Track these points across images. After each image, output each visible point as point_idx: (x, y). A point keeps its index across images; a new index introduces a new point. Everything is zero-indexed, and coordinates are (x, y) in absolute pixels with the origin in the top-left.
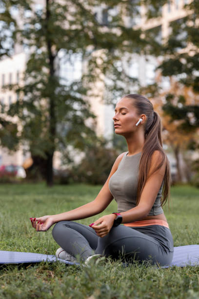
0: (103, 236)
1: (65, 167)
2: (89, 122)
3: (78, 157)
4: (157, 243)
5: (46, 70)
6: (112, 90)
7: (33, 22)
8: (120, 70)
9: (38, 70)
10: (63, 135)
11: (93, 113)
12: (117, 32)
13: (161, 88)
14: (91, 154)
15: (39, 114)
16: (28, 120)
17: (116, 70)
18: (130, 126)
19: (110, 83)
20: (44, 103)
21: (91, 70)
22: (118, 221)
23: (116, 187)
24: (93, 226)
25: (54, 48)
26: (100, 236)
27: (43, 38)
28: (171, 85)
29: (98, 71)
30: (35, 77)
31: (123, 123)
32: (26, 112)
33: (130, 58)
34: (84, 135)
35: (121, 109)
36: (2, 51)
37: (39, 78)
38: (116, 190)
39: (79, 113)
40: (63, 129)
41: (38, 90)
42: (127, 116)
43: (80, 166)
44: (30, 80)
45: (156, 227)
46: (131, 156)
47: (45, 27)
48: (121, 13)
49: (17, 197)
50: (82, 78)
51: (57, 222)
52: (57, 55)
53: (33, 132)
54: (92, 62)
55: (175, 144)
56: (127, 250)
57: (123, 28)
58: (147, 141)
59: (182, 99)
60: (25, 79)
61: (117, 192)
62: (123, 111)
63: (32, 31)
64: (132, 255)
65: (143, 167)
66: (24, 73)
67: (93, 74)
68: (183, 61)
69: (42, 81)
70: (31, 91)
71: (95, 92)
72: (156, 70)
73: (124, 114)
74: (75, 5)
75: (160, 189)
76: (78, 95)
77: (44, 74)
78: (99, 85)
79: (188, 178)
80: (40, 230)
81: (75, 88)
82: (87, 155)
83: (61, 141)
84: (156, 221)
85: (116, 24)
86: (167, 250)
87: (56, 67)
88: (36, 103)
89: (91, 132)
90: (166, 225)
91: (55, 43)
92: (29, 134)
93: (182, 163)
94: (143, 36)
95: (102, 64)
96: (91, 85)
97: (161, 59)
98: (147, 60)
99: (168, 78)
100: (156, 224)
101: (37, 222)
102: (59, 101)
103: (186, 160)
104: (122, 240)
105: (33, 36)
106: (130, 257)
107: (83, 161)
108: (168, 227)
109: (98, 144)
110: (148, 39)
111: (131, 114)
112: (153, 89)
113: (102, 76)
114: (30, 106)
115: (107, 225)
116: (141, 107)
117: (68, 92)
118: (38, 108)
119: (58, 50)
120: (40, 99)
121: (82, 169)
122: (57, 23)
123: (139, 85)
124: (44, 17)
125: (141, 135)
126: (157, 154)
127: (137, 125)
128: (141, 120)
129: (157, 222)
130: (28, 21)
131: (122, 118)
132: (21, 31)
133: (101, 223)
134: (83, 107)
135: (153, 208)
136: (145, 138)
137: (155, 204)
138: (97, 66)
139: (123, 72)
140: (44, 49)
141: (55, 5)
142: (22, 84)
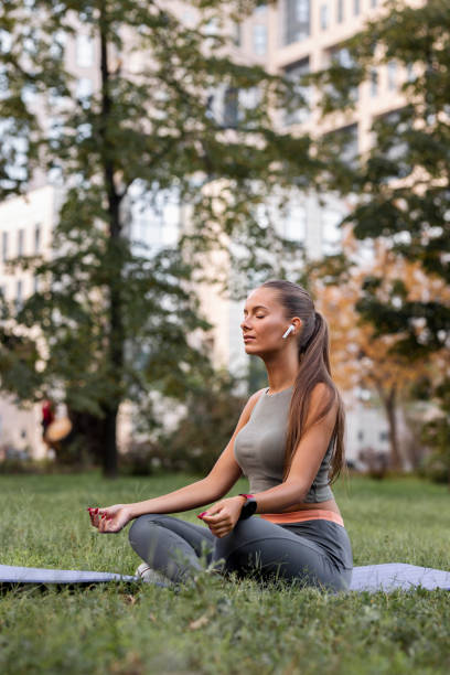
0: (222, 535)
1: (142, 438)
2: (195, 339)
3: (172, 415)
4: (321, 551)
5: (101, 225)
6: (245, 269)
7: (74, 122)
8: (263, 223)
9: (85, 224)
10: (138, 366)
11: (205, 317)
12: (257, 142)
13: (354, 264)
14: (201, 408)
15: (86, 320)
16: (62, 334)
17: (253, 226)
18: (273, 340)
19: (241, 253)
20: (97, 297)
21: (202, 226)
22: (249, 509)
23: (246, 450)
24: (205, 517)
25: (118, 177)
26: (218, 535)
27: (94, 157)
28: (377, 256)
29: (216, 227)
30: (79, 241)
31: (259, 334)
32: (57, 316)
33: (286, 200)
34: (185, 367)
35: (255, 309)
36: (8, 185)
37: (88, 242)
38: (248, 456)
39: (173, 319)
40: (138, 353)
41: (84, 268)
42: (267, 320)
43: (175, 434)
44: (67, 248)
45: (320, 523)
46: (274, 394)
47: (100, 131)
48: (266, 101)
49: (44, 497)
50: (181, 243)
51: (137, 517)
52: (126, 192)
53: (72, 361)
54: (203, 207)
55: (387, 387)
56: (264, 559)
57: (269, 135)
58: (303, 365)
59: (400, 289)
60: (55, 245)
61: (248, 459)
62: (260, 313)
63: (73, 141)
64: (274, 569)
65: (295, 413)
66: (53, 233)
67: (205, 232)
68: (402, 204)
69: (92, 250)
70: (70, 271)
71: (210, 272)
72: (341, 226)
73: (261, 317)
74: (164, 86)
75: (327, 453)
76: (172, 280)
77: (98, 235)
78: (218, 257)
79: (416, 460)
80: (106, 529)
81: (166, 263)
82: (192, 410)
83: (135, 380)
84: (320, 512)
85: (253, 125)
86: (339, 564)
87: (123, 217)
88: (80, 298)
89: (200, 359)
90: (339, 520)
91: (121, 167)
92: (65, 363)
93: (402, 430)
94: (313, 152)
95: (224, 213)
96: (200, 257)
97: (353, 199)
98: (322, 204)
99: (369, 242)
100: (320, 518)
101: (100, 517)
102: (132, 292)
103: (411, 423)
104: (255, 543)
105: (73, 151)
106: (270, 572)
107: (183, 423)
108: (342, 525)
109: (216, 388)
110: (324, 159)
111: (275, 317)
112: (335, 267)
113: (224, 239)
114: (67, 303)
115: (229, 514)
116: (292, 304)
117: (150, 271)
118: (86, 308)
119: (128, 181)
120: (89, 288)
121: (180, 441)
122: (127, 124)
123: (304, 257)
124: (97, 110)
125: (292, 355)
126: (320, 389)
127: (285, 336)
128: (291, 328)
129: (322, 515)
130: (62, 120)
131: (257, 324)
132: (47, 142)
133: (218, 512)
134: (183, 305)
135: (314, 488)
136: (300, 361)
137: (316, 480)
138: (213, 217)
139: (271, 228)
140: (98, 179)
141: (124, 86)
142: (49, 255)
